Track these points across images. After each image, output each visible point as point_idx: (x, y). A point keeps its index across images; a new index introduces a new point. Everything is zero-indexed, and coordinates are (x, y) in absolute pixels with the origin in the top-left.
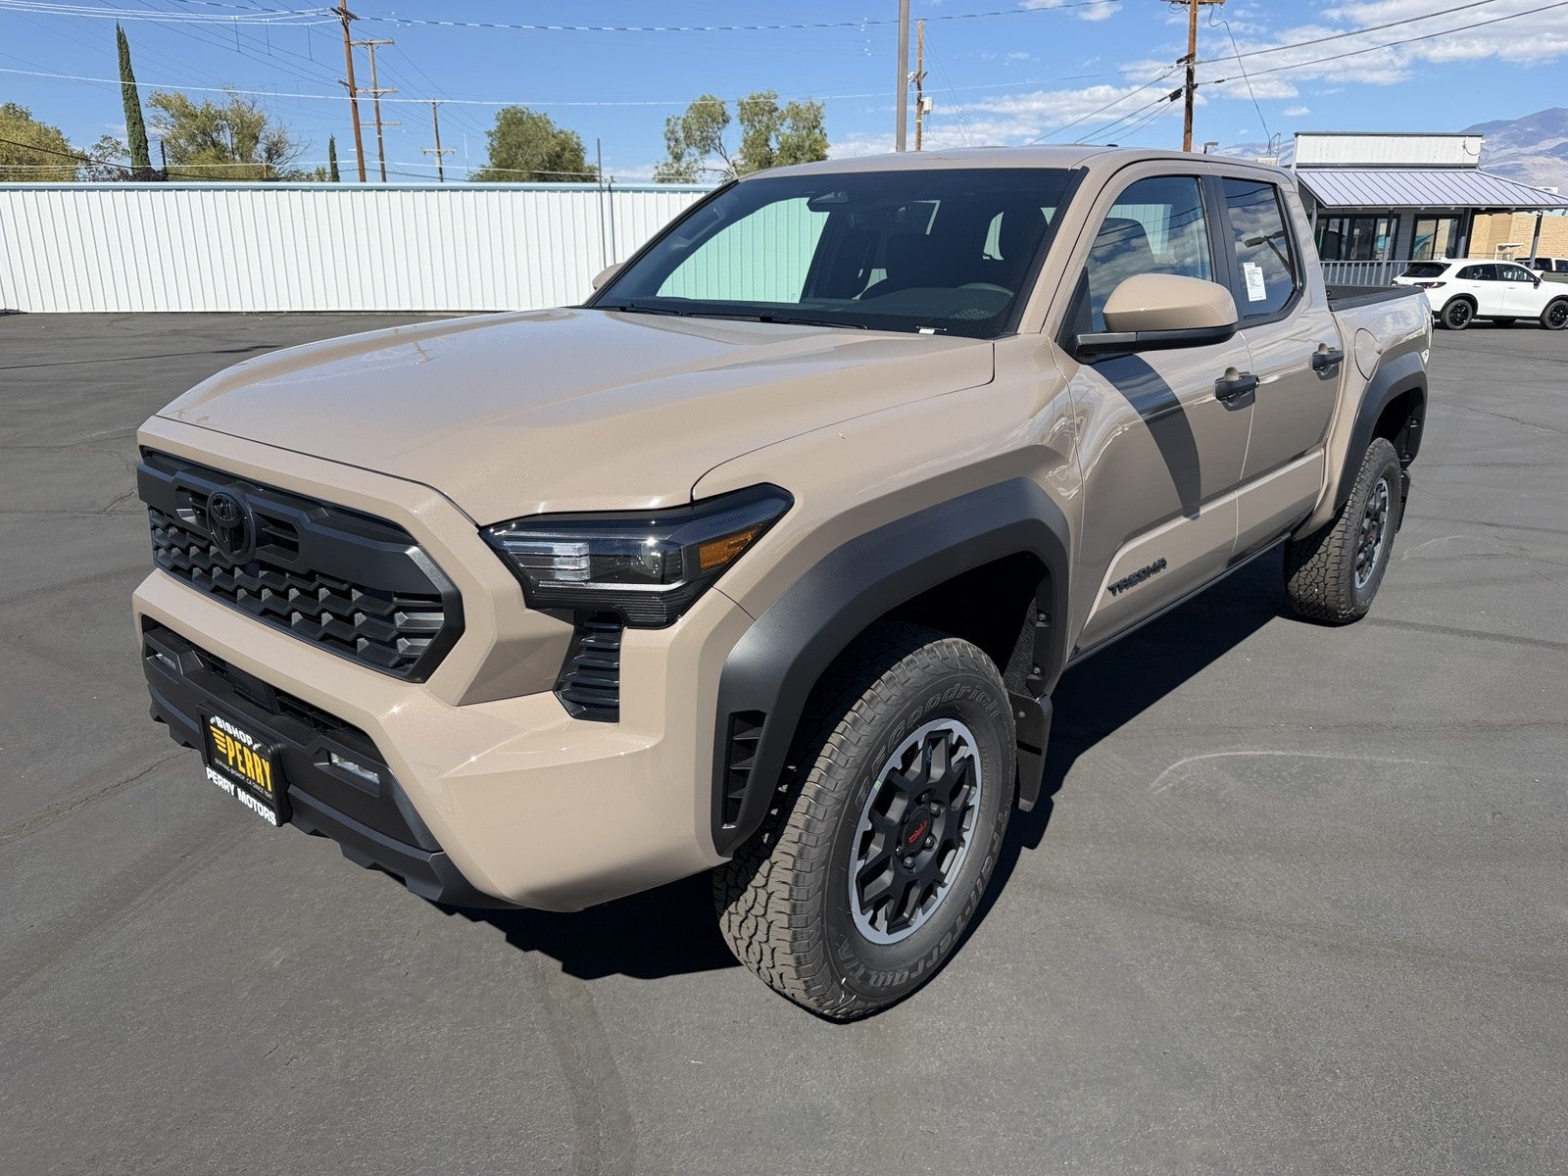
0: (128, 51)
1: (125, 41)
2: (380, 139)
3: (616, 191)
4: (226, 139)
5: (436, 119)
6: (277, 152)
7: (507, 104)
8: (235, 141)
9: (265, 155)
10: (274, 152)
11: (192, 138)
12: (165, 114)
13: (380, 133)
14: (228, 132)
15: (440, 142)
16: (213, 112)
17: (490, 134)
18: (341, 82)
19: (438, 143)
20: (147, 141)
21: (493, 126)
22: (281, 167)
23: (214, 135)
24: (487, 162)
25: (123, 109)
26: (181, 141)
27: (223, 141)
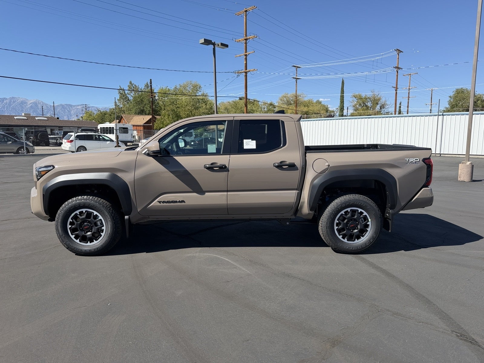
0: (344, 85)
1: (344, 82)
2: (408, 102)
3: (445, 115)
4: (369, 104)
5: (432, 94)
6: (383, 107)
7: (459, 87)
8: (372, 105)
9: (379, 108)
10: (382, 107)
11: (360, 105)
12: (355, 99)
13: (408, 100)
14: (370, 102)
15: (432, 101)
16: (367, 97)
17: (450, 97)
18: (393, 87)
19: (431, 101)
20: (344, 107)
21: (452, 94)
22: (384, 111)
23: (366, 103)
24: (448, 106)
25: (340, 99)
26: (357, 106)
27: (369, 105)
